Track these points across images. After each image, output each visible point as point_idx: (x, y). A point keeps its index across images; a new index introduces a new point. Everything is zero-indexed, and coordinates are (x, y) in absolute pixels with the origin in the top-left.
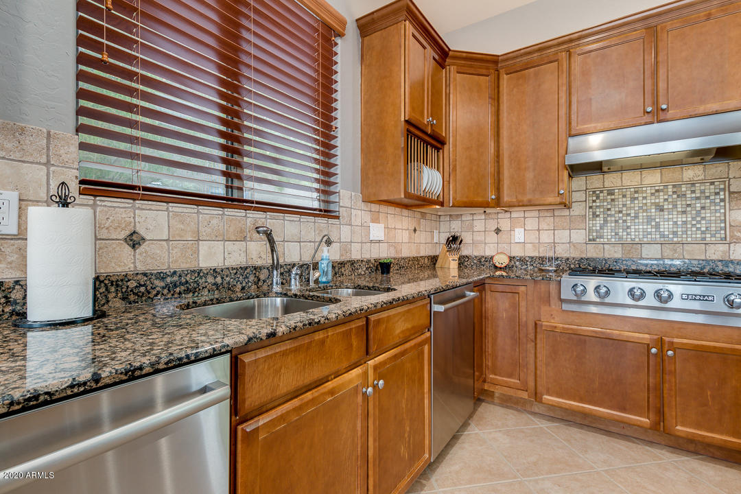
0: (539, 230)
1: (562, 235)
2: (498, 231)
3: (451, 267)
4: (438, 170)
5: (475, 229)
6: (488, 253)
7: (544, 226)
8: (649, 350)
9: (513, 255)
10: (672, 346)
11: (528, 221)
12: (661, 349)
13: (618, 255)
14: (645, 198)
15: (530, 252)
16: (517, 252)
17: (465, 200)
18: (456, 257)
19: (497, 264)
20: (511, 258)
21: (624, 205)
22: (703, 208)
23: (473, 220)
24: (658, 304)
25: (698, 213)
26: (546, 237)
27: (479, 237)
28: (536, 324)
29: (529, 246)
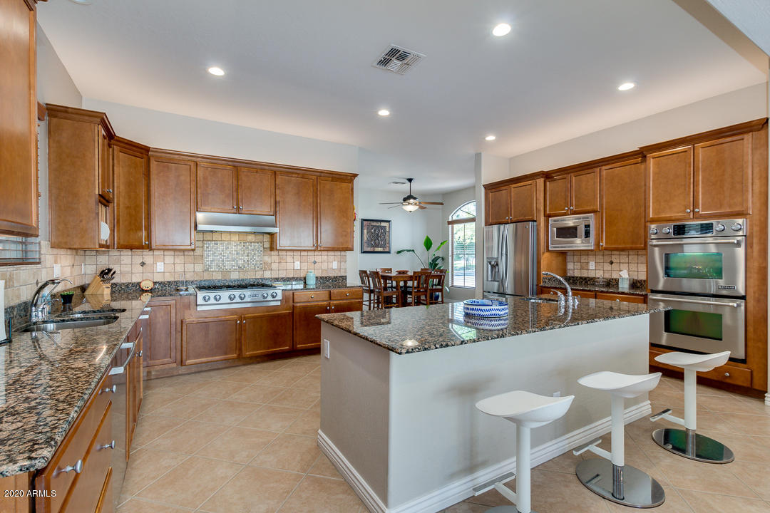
0: (174, 264)
1: (190, 267)
2: (143, 264)
3: (105, 293)
4: (106, 223)
5: (122, 263)
6: (135, 280)
7: (177, 261)
8: (236, 322)
9: (155, 281)
10: (245, 319)
11: (166, 258)
12: (241, 322)
13: (220, 278)
14: (232, 248)
15: (168, 278)
16: (159, 279)
17: (125, 243)
18: (109, 285)
19: (144, 288)
20: (155, 283)
21: (223, 251)
22: (255, 254)
23: (120, 255)
24: (240, 301)
25: (253, 257)
26: (179, 268)
27: (127, 269)
28: (182, 322)
29: (167, 274)
